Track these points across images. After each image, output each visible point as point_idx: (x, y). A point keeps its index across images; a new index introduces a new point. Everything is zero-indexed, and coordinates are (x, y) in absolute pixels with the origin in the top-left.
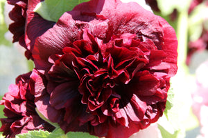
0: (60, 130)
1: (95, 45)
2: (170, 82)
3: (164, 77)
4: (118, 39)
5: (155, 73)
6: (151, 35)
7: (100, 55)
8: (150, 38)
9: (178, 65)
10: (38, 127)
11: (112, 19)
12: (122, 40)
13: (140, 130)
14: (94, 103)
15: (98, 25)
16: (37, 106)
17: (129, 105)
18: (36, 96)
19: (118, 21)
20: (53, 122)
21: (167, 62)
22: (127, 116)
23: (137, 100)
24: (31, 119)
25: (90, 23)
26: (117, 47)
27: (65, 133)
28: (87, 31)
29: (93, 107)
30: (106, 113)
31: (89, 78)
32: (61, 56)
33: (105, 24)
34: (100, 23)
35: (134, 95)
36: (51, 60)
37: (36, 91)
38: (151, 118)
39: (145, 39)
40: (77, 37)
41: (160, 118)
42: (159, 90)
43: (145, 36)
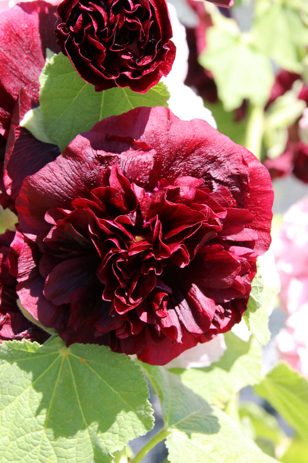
0: (59, 339)
1: (130, 197)
2: (258, 263)
3: (247, 255)
4: (170, 187)
5: (232, 248)
6: (228, 180)
7: (139, 214)
8: (226, 184)
9: (271, 234)
10: (21, 335)
11: (161, 149)
12: (178, 190)
13: (199, 344)
14: (124, 300)
15: (136, 159)
16: (20, 297)
17: (184, 303)
18: (19, 280)
19: (171, 153)
20: (47, 326)
21: (253, 228)
22: (180, 322)
23: (199, 295)
24: (8, 319)
25: (122, 156)
26: (169, 203)
27: (68, 345)
28: (117, 170)
29: (123, 307)
30: (144, 317)
31: (118, 256)
32: (68, 212)
33: (148, 157)
34: (139, 157)
35: (194, 285)
36: (49, 219)
37: (21, 271)
38: (221, 327)
39: (216, 186)
40: (98, 179)
41: (236, 325)
42: (238, 278)
43: (217, 181)
